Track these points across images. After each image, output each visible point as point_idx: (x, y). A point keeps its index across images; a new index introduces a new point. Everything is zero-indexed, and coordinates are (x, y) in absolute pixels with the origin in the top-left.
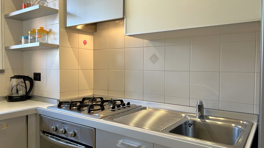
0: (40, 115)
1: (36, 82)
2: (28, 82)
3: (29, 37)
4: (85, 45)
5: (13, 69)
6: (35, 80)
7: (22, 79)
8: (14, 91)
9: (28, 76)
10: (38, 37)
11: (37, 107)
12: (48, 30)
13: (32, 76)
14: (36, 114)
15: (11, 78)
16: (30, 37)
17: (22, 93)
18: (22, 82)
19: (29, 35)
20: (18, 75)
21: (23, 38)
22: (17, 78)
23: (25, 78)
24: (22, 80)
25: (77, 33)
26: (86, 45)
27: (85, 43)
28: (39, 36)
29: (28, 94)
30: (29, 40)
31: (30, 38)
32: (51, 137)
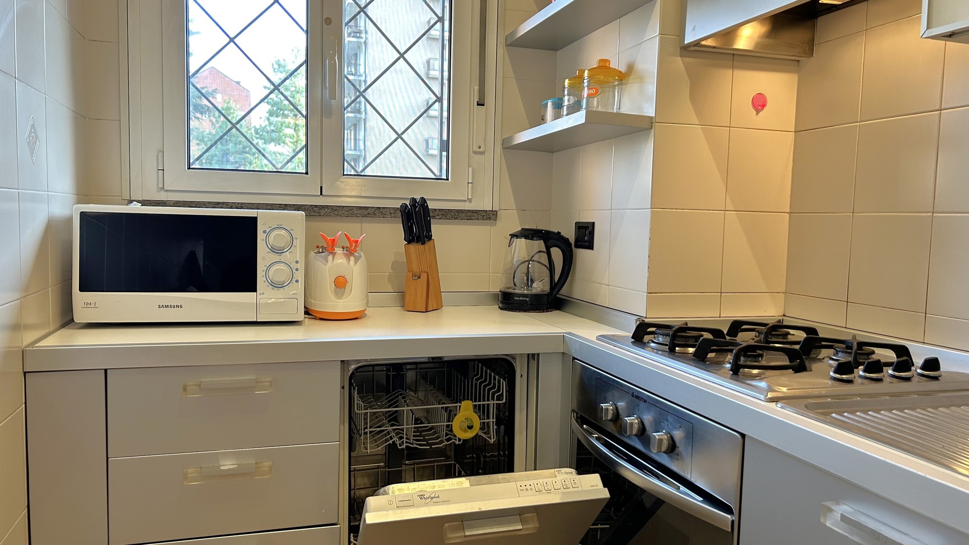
0: (574, 358)
1: (582, 255)
2: (557, 254)
3: (566, 98)
4: (758, 112)
5: (521, 210)
6: (577, 246)
7: (542, 241)
8: (520, 276)
9: (559, 233)
10: (590, 96)
11: (570, 333)
12: (623, 69)
13: (570, 234)
14: (563, 353)
15: (513, 236)
16: (569, 101)
17: (540, 286)
18: (539, 252)
19: (566, 93)
20: (534, 227)
21: (550, 104)
22: (527, 237)
23: (550, 238)
24: (539, 244)
25: (727, 67)
26: (761, 113)
27: (759, 103)
29: (556, 290)
30: (565, 107)
31: (566, 103)
32: (598, 439)
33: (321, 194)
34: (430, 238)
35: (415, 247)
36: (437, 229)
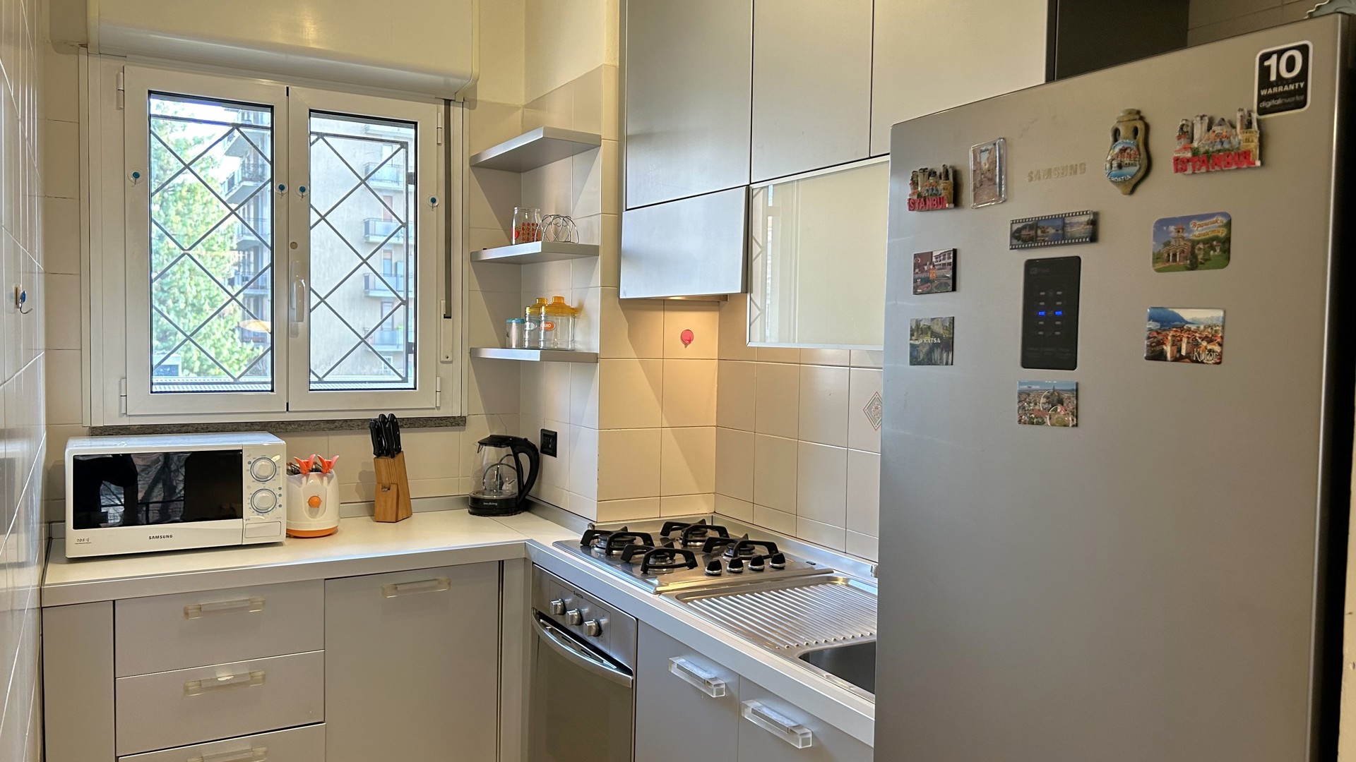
0: (533, 563)
1: (547, 459)
2: (524, 459)
3: (528, 324)
4: (686, 345)
5: (490, 415)
6: (543, 452)
7: (510, 447)
8: (491, 480)
9: (526, 440)
10: (546, 330)
11: (531, 541)
12: (574, 305)
13: (536, 440)
14: (525, 558)
15: (482, 443)
16: (530, 326)
17: (510, 488)
18: (508, 457)
19: (527, 319)
20: (503, 434)
21: (514, 324)
22: (495, 446)
23: (516, 445)
24: (509, 450)
25: (660, 310)
26: (689, 346)
27: (687, 338)
28: (548, 326)
29: (525, 492)
30: (527, 332)
31: (528, 328)
32: (551, 631)
33: (287, 410)
34: (399, 450)
35: (383, 461)
36: (407, 439)
